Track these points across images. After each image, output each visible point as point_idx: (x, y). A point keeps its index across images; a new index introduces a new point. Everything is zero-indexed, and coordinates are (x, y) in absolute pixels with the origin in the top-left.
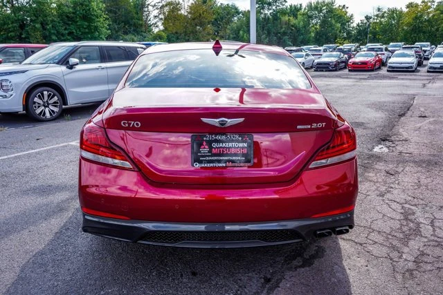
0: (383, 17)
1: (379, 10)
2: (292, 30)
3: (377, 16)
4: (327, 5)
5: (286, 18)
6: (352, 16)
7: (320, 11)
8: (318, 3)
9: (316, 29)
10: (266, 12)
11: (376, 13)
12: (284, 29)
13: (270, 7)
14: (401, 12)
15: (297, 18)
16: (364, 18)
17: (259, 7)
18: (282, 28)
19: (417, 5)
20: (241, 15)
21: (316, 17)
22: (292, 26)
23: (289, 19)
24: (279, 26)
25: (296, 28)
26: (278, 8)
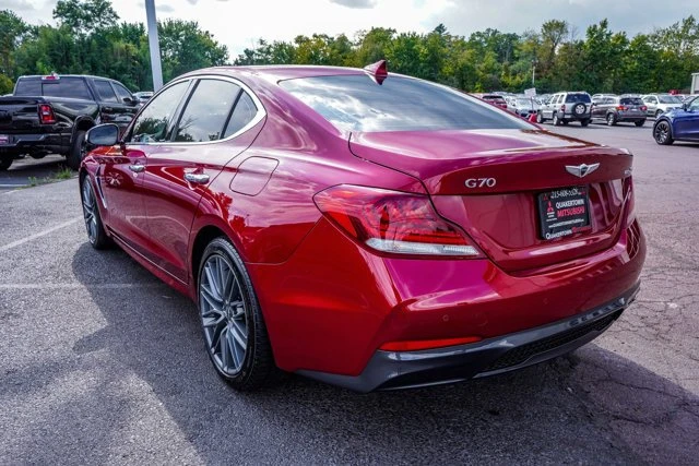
0: (268, 52)
1: (262, 42)
2: (134, 64)
3: (260, 50)
4: (187, 28)
5: (121, 44)
6: (224, 48)
7: (177, 37)
8: (170, 24)
9: (174, 64)
10: (83, 31)
11: (260, 46)
12: (120, 62)
13: (89, 24)
14: (291, 48)
15: (139, 46)
16: (243, 53)
17: (68, 22)
18: (116, 60)
19: (308, 40)
20: (28, 33)
21: (170, 47)
22: (133, 57)
23: (127, 47)
24: (111, 57)
25: (140, 62)
26: (105, 26)
